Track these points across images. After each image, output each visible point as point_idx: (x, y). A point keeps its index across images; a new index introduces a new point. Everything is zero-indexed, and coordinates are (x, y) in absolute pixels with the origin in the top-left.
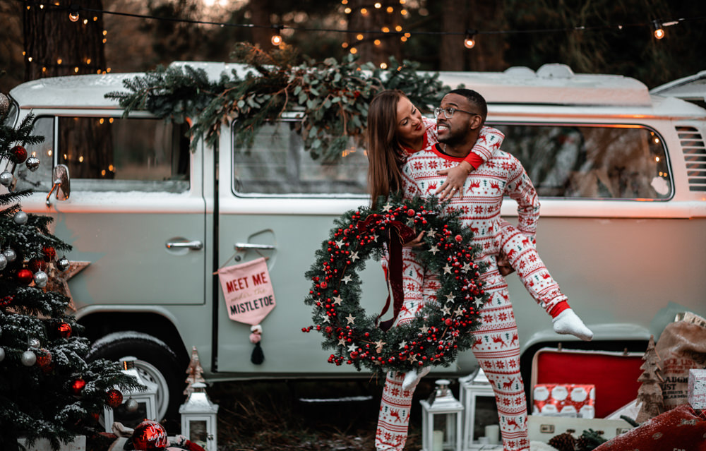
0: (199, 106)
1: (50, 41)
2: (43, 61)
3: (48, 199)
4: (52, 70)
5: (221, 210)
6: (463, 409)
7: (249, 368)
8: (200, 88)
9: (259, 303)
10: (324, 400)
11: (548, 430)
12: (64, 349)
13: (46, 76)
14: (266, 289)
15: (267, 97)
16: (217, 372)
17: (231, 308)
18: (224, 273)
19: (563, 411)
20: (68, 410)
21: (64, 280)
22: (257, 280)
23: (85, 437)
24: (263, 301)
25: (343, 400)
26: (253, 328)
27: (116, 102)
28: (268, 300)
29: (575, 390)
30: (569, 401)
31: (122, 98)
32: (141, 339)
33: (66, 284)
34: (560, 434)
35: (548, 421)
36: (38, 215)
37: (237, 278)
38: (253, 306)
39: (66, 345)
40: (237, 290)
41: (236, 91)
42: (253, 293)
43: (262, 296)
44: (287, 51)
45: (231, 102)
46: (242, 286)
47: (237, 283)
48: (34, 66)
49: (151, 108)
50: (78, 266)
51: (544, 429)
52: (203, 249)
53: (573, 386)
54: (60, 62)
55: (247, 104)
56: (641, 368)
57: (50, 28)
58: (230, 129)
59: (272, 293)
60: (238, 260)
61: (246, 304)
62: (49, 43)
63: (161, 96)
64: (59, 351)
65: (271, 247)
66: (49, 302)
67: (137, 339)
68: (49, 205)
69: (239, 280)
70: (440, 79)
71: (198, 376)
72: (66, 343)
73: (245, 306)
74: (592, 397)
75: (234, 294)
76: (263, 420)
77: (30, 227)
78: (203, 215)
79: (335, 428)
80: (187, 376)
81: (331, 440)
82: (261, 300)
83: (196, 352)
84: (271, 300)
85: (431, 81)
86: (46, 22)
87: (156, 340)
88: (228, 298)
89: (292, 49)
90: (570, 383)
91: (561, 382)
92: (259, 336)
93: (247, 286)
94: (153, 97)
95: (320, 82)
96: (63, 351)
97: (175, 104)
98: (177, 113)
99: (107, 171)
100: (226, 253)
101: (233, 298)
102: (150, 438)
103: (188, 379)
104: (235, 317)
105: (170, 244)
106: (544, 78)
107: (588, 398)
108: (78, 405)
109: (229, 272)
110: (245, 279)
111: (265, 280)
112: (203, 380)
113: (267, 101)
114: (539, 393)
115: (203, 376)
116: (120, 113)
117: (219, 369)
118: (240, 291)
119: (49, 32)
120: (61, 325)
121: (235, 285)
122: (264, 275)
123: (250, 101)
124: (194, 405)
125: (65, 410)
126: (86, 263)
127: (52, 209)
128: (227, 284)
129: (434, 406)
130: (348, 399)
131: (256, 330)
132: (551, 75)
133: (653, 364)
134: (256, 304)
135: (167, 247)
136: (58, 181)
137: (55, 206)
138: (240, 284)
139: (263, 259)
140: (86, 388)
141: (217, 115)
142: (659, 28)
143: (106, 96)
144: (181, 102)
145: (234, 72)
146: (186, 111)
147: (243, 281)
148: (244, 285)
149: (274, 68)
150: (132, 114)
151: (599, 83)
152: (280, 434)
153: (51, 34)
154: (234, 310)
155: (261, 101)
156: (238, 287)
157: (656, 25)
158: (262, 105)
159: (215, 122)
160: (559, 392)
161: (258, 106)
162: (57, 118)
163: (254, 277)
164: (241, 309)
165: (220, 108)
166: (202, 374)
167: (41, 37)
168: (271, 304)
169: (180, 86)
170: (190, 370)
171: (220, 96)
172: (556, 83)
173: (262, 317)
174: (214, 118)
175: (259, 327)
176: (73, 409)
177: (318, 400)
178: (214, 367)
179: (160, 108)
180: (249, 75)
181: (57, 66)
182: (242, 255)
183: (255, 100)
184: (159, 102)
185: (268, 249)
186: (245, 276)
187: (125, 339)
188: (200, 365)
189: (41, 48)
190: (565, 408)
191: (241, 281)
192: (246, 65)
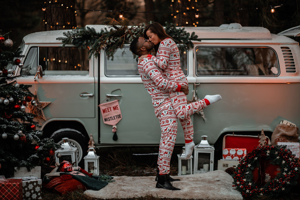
0: (92, 42)
1: (54, 16)
2: (51, 23)
3: (35, 78)
4: (54, 27)
5: (101, 82)
6: (193, 157)
7: (112, 142)
8: (93, 35)
9: (115, 117)
10: (142, 155)
11: (226, 166)
12: (32, 134)
13: (52, 30)
14: (118, 112)
15: (118, 38)
16: (100, 144)
17: (105, 119)
18: (102, 106)
19: (234, 159)
20: (32, 157)
21: (41, 109)
22: (115, 108)
23: (40, 167)
24: (117, 116)
25: (149, 154)
26: (113, 127)
27: (61, 41)
28: (119, 116)
29: (239, 150)
30: (236, 155)
31: (63, 39)
32: (71, 131)
33: (42, 110)
34: (230, 167)
35: (226, 162)
36: (24, 84)
37: (107, 108)
38: (113, 119)
39: (33, 133)
40: (107, 112)
41: (106, 36)
42: (114, 113)
43: (117, 115)
44: (125, 20)
45: (104, 40)
46: (109, 111)
47: (107, 109)
48: (48, 25)
49: (74, 43)
50: (46, 104)
51: (224, 165)
52: (94, 97)
53: (238, 149)
54: (57, 24)
55: (110, 41)
56: (259, 142)
57: (53, 10)
58: (104, 50)
59: (121, 113)
60: (107, 101)
61: (111, 117)
62: (53, 16)
63: (78, 38)
64: (30, 135)
65: (120, 96)
66: (27, 117)
67: (70, 131)
68: (35, 81)
69: (108, 108)
70: (185, 30)
71: (93, 145)
72: (33, 132)
73: (110, 118)
74: (245, 153)
75: (106, 114)
76: (120, 162)
77: (20, 89)
78: (94, 84)
79: (147, 165)
80: (88, 145)
81: (145, 170)
82: (116, 116)
83: (92, 136)
84: (120, 116)
85: (182, 31)
86: (52, 8)
87: (78, 132)
88: (103, 115)
89: (127, 20)
90: (237, 148)
91: (233, 148)
92: (116, 130)
93: (111, 111)
94: (75, 39)
95: (138, 32)
96: (31, 135)
97: (83, 42)
98: (84, 45)
99: (77, 66)
100: (103, 98)
101: (105, 115)
102: (65, 167)
103: (89, 146)
104: (106, 123)
105: (81, 95)
106: (230, 29)
107: (244, 154)
108: (36, 155)
109: (104, 105)
110: (110, 108)
111: (118, 108)
112: (94, 147)
113: (118, 40)
114: (225, 152)
115: (95, 145)
116: (62, 45)
117: (101, 143)
118: (108, 113)
119: (53, 12)
120: (32, 125)
121: (106, 110)
122: (117, 107)
123: (111, 40)
124: (89, 156)
125: (31, 157)
126: (50, 102)
127: (37, 82)
128: (103, 110)
129: (181, 156)
130: (151, 154)
131: (114, 128)
132: (232, 27)
133: (263, 140)
134: (114, 118)
135: (80, 96)
136: (38, 71)
137: (38, 81)
138: (108, 110)
139: (117, 100)
140: (39, 148)
141: (99, 45)
142: (273, 9)
143: (57, 39)
144: (85, 40)
145: (106, 29)
146: (87, 44)
147: (109, 109)
148: (110, 110)
149: (121, 27)
150: (66, 45)
151: (251, 30)
152: (125, 167)
153: (54, 13)
154: (106, 120)
155: (116, 40)
156: (107, 111)
157: (272, 8)
158: (116, 41)
159: (98, 48)
160: (233, 151)
161: (114, 42)
162: (39, 48)
163: (113, 107)
164: (108, 119)
165: (100, 43)
166: (94, 144)
167: (50, 14)
168: (120, 117)
169: (85, 35)
170: (89, 143)
171: (100, 38)
172: (234, 31)
173: (117, 123)
174: (97, 47)
175: (115, 126)
176: (34, 156)
177: (139, 154)
178: (99, 142)
179: (77, 43)
180: (111, 30)
181: (56, 25)
182: (109, 99)
183: (113, 39)
184: (77, 41)
185: (119, 96)
186: (110, 107)
187: (65, 131)
188: (93, 141)
189: (50, 18)
190: (235, 157)
191: (108, 109)
192: (110, 26)
